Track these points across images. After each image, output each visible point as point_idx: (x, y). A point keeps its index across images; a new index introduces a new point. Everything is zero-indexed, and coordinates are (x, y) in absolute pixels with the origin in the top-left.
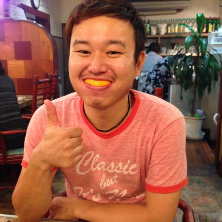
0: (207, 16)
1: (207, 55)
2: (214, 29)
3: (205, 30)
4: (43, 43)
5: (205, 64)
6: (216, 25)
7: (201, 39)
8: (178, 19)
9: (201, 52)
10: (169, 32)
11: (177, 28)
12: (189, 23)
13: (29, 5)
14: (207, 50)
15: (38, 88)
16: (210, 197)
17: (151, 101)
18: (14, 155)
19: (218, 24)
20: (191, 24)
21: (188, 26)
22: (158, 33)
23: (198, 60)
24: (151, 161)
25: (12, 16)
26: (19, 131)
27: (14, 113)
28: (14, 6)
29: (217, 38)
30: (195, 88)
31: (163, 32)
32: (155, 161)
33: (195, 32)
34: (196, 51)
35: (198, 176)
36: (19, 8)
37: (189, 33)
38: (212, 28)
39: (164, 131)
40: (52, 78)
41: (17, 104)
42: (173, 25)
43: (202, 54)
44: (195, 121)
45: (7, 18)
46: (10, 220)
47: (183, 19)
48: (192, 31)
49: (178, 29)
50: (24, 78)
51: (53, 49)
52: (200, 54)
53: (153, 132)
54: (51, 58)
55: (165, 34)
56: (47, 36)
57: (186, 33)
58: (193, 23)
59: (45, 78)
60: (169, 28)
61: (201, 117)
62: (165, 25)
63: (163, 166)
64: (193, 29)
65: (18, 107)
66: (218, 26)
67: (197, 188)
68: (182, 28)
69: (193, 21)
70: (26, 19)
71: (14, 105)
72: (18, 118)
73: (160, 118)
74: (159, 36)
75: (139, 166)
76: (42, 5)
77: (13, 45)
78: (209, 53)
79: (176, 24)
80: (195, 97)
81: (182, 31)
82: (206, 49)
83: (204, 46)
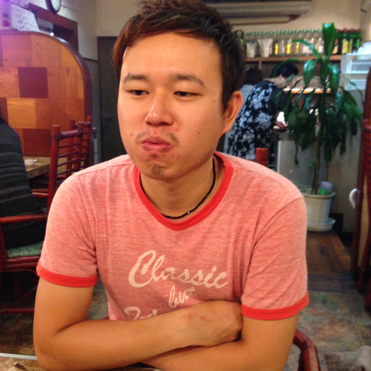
0: (339, 26)
1: (340, 93)
2: (351, 48)
3: (335, 50)
4: (68, 71)
5: (336, 106)
6: (355, 41)
7: (329, 66)
8: (292, 32)
9: (330, 86)
10: (276, 52)
11: (289, 46)
12: (310, 38)
13: (44, 6)
14: (340, 84)
15: (60, 145)
16: (343, 326)
17: (250, 171)
18: (19, 257)
19: (358, 40)
20: (313, 40)
21: (307, 44)
22: (258, 54)
23: (325, 99)
24: (251, 268)
25: (15, 24)
26: (28, 217)
27: (19, 188)
28: (19, 8)
29: (356, 63)
30: (319, 146)
31: (267, 52)
32: (257, 267)
33: (320, 54)
34: (321, 85)
35: (323, 291)
36: (26, 11)
37: (310, 55)
38: (348, 46)
39: (273, 220)
40: (82, 129)
41: (25, 172)
42: (283, 42)
43: (332, 90)
44: (318, 200)
45: (6, 28)
46: (20, 363)
47: (299, 32)
48: (315, 51)
49: (291, 48)
50: (34, 127)
51: (84, 81)
52: (329, 90)
53: (254, 221)
54: (81, 95)
55: (270, 56)
56: (73, 58)
57: (304, 55)
58: (317, 39)
59: (71, 130)
60: (277, 47)
61: (329, 194)
62: (270, 41)
63: (270, 275)
64: (316, 47)
65: (26, 177)
66: (358, 44)
67: (321, 311)
68: (297, 47)
69: (316, 35)
70: (37, 30)
71: (19, 174)
72: (26, 195)
73: (266, 199)
74: (260, 60)
75: (232, 275)
76: (64, 7)
77: (16, 73)
78: (342, 88)
79: (288, 39)
80: (319, 161)
81: (297, 52)
82: (338, 82)
83: (334, 77)
